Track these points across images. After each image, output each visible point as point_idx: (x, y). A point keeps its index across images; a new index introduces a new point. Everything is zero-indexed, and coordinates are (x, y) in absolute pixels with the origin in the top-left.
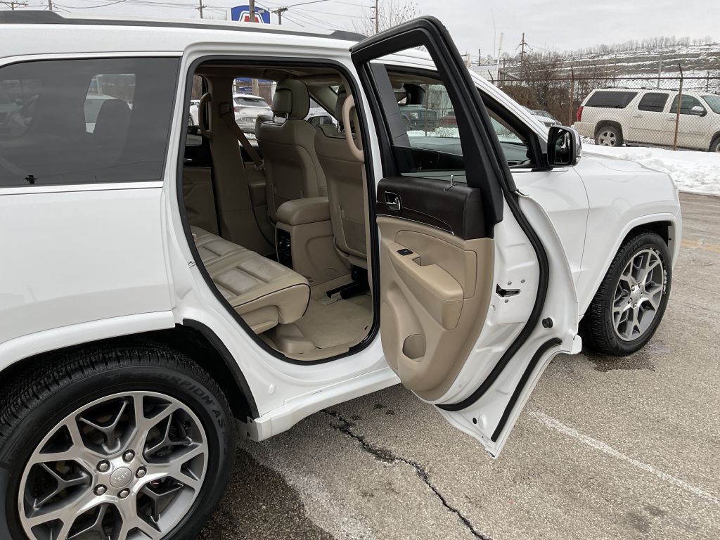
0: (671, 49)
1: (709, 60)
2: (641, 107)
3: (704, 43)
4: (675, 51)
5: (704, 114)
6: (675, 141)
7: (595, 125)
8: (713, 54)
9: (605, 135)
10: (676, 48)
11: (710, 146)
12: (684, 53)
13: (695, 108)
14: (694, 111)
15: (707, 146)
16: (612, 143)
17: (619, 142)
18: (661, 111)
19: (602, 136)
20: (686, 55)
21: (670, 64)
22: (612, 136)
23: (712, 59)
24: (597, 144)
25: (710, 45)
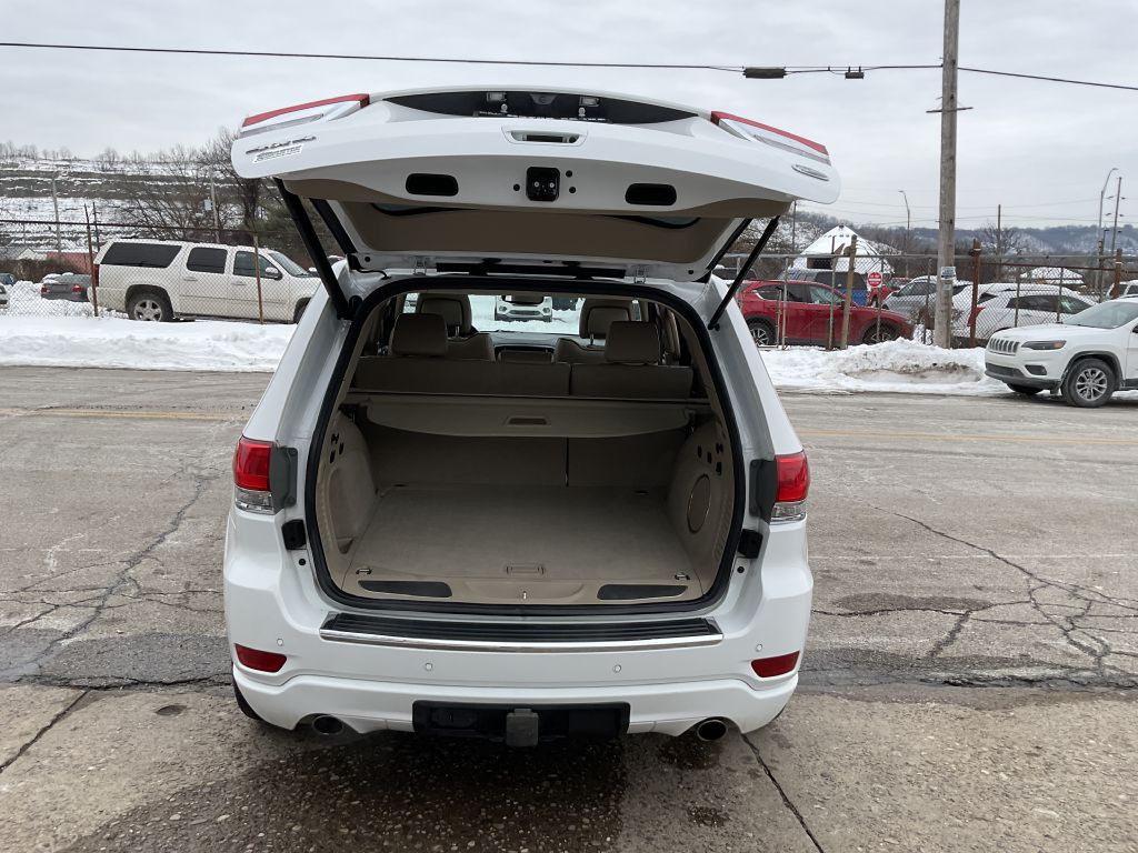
0: (9, 161)
1: (73, 183)
2: (192, 265)
3: (60, 158)
4: (17, 166)
5: (279, 277)
6: (261, 313)
7: (125, 291)
8: (77, 175)
9: (144, 305)
10: (18, 161)
11: (295, 317)
12: (33, 169)
13: (268, 270)
14: (269, 273)
15: (291, 316)
16: (157, 317)
17: (169, 316)
18: (223, 272)
19: (138, 308)
20: (37, 173)
21: (13, 184)
22: (154, 307)
23: (77, 181)
24: (131, 318)
25: (69, 161)
